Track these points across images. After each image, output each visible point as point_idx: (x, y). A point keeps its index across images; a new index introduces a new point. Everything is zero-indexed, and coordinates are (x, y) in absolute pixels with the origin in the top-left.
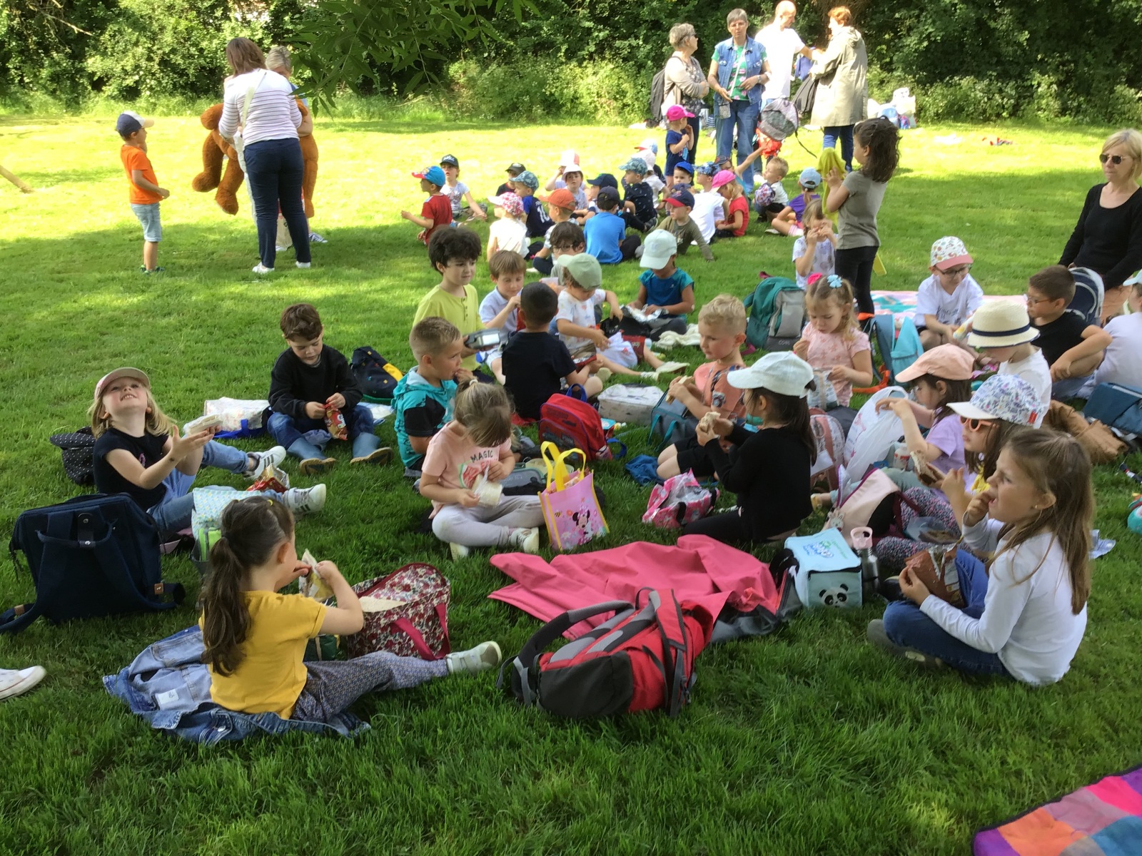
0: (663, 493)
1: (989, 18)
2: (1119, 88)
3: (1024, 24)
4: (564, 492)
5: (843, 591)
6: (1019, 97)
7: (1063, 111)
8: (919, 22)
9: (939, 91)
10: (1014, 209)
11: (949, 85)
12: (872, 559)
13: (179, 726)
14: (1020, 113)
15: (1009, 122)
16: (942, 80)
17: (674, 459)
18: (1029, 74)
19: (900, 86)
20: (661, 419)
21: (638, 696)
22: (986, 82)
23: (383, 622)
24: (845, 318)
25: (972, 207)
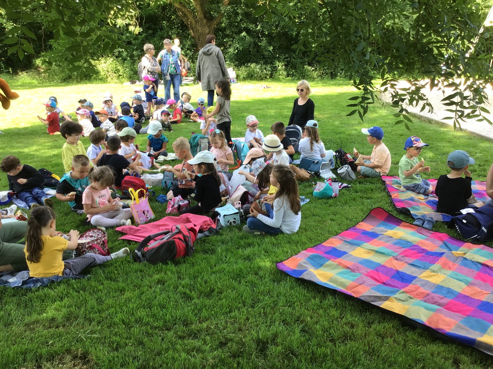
0: (172, 203)
1: (258, 41)
2: (306, 67)
3: (270, 44)
4: (139, 204)
5: (234, 220)
6: (272, 71)
7: (288, 75)
8: (233, 43)
9: (243, 69)
10: (274, 109)
11: (247, 67)
12: (242, 210)
13: (22, 285)
14: (273, 76)
15: (270, 80)
16: (244, 65)
17: (172, 194)
18: (274, 62)
19: (229, 67)
20: (166, 182)
21: (178, 252)
22: (260, 65)
23: (87, 246)
24: (222, 143)
25: (260, 110)
